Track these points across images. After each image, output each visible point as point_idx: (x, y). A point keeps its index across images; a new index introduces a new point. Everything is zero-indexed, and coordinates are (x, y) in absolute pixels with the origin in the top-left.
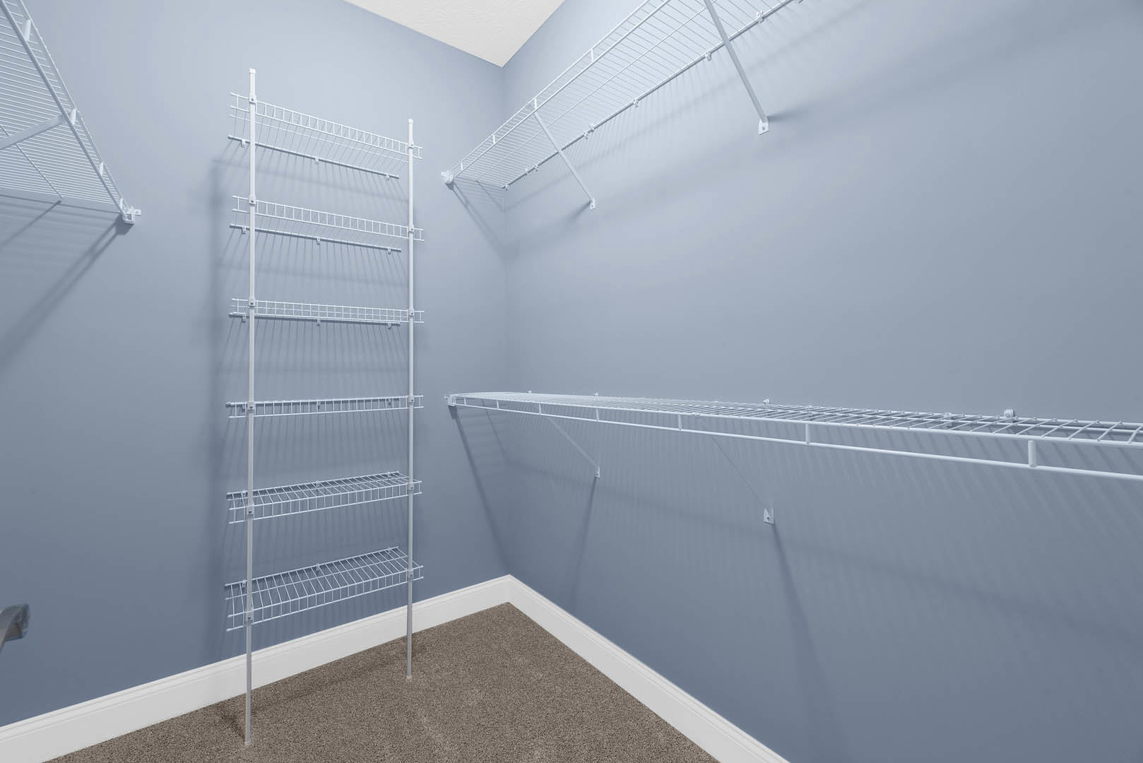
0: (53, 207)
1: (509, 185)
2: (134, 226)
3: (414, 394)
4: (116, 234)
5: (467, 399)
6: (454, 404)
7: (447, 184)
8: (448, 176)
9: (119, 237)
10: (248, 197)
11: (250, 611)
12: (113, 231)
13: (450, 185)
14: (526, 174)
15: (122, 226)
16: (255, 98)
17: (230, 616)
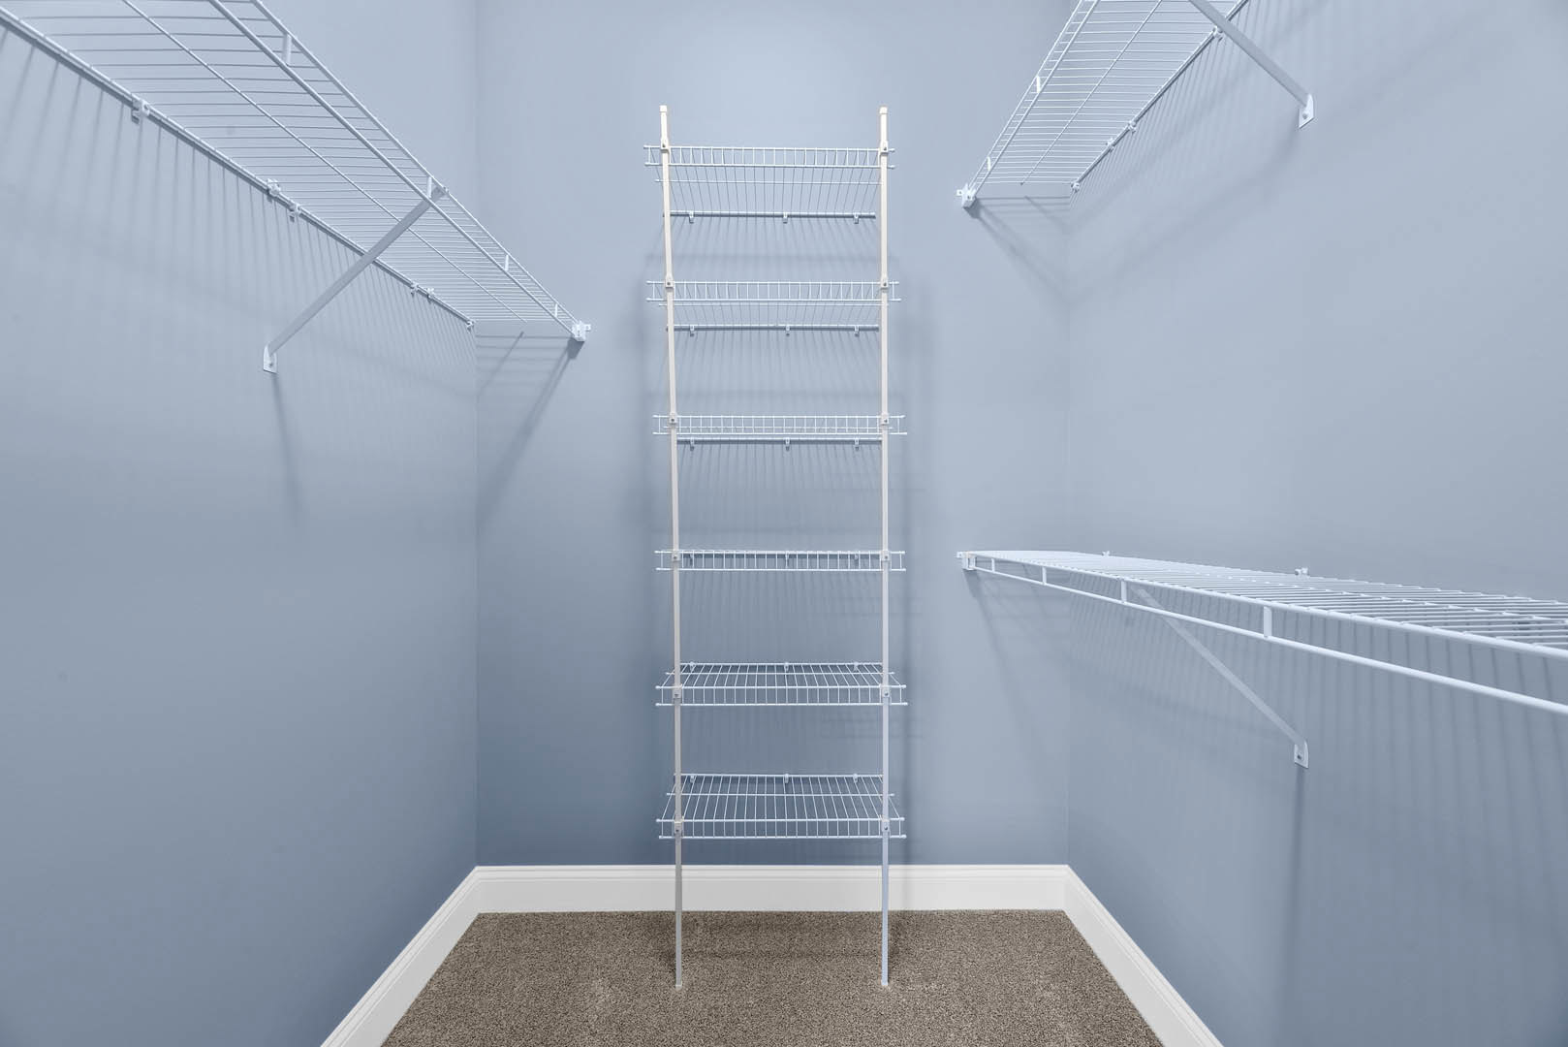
0: (516, 342)
1: (1080, 181)
2: (584, 345)
3: (890, 548)
4: (568, 360)
5: (999, 562)
6: (973, 567)
7: (965, 208)
8: (967, 193)
9: (572, 362)
10: (664, 279)
11: (679, 821)
12: (566, 357)
13: (974, 208)
14: (1110, 151)
15: (575, 346)
16: (666, 144)
17: (658, 820)
